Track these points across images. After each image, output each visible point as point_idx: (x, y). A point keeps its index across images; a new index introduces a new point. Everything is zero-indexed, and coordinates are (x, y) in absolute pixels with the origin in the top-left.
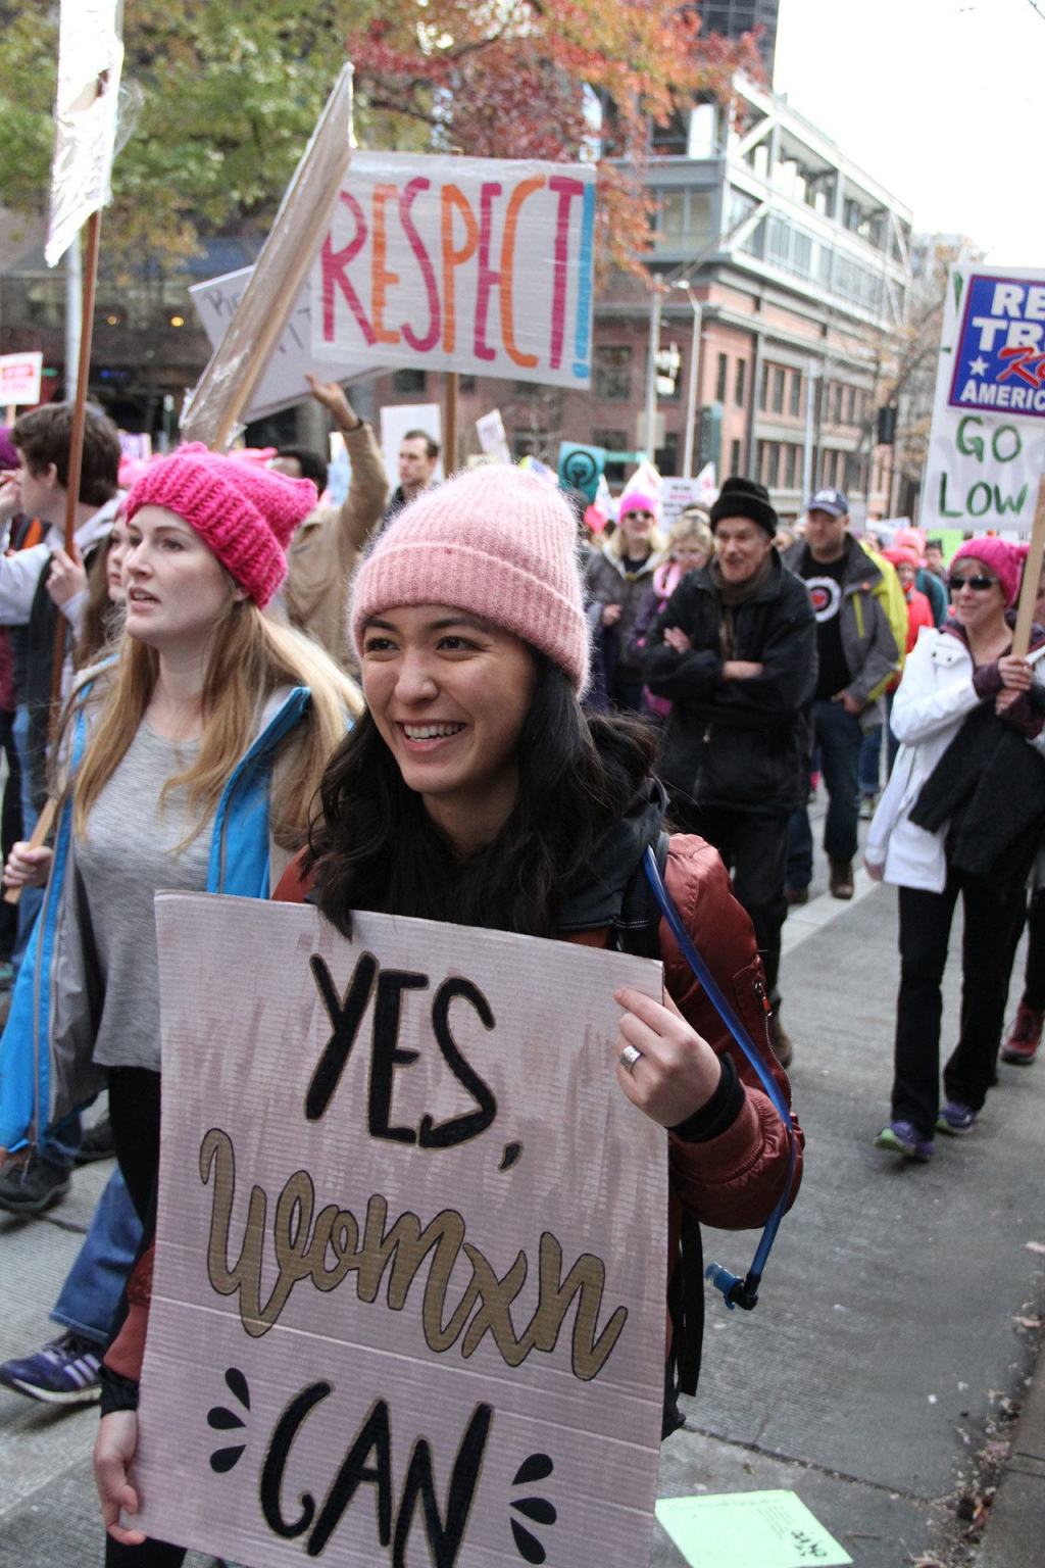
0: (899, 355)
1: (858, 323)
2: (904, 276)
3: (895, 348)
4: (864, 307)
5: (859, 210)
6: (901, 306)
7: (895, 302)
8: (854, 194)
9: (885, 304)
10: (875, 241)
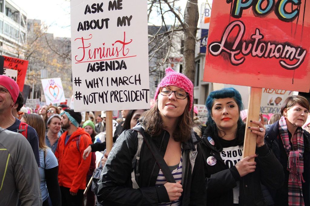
0: (25, 52)
1: (12, 43)
2: (25, 30)
3: (24, 51)
4: (14, 39)
5: (10, 11)
6: (25, 39)
7: (22, 38)
8: (8, 6)
9: (19, 38)
10: (16, 21)
